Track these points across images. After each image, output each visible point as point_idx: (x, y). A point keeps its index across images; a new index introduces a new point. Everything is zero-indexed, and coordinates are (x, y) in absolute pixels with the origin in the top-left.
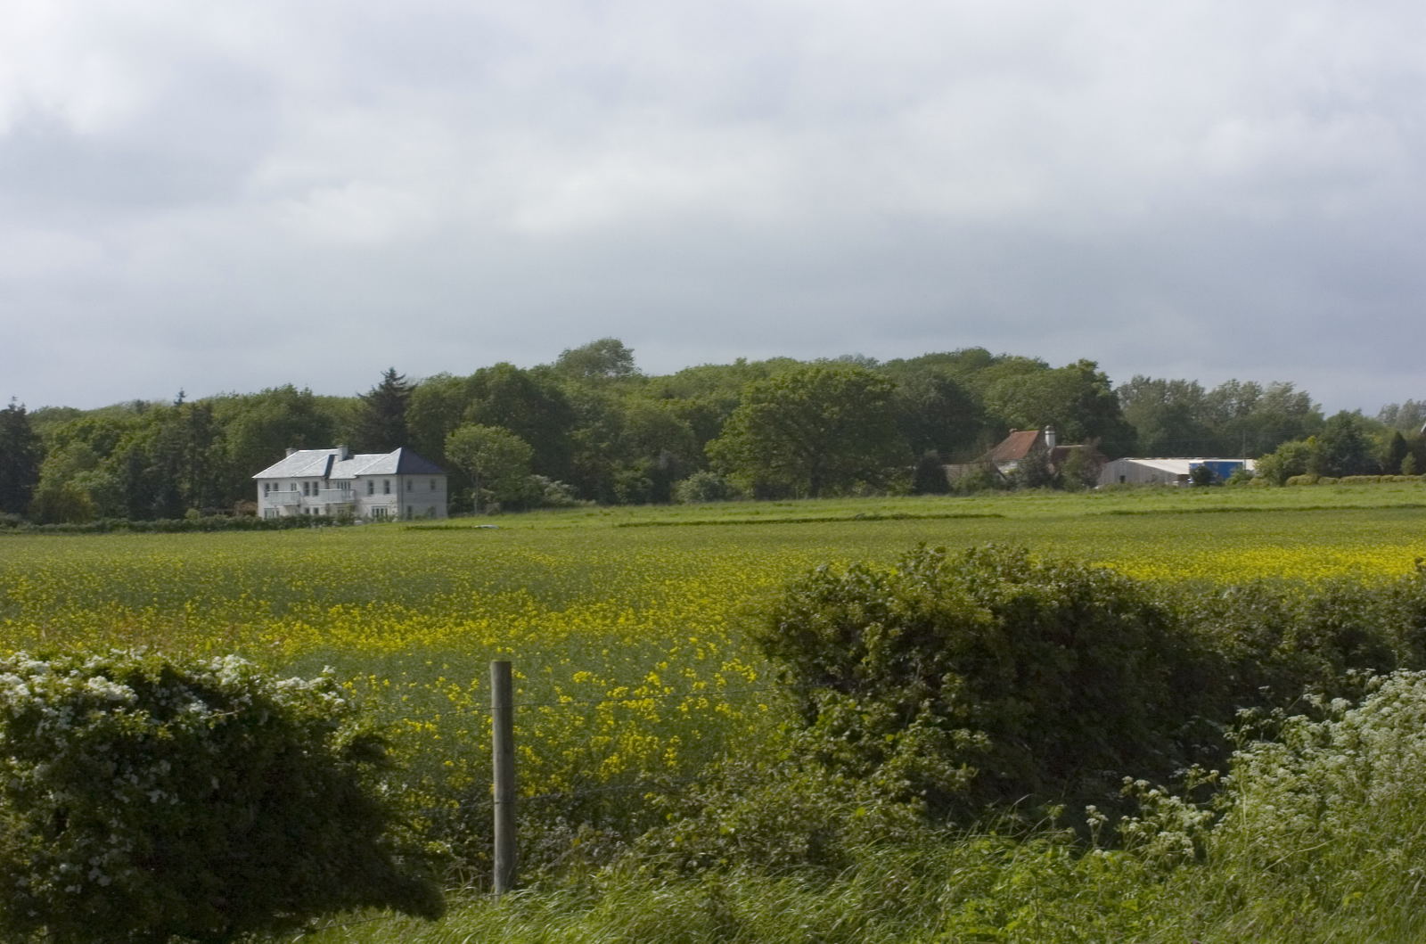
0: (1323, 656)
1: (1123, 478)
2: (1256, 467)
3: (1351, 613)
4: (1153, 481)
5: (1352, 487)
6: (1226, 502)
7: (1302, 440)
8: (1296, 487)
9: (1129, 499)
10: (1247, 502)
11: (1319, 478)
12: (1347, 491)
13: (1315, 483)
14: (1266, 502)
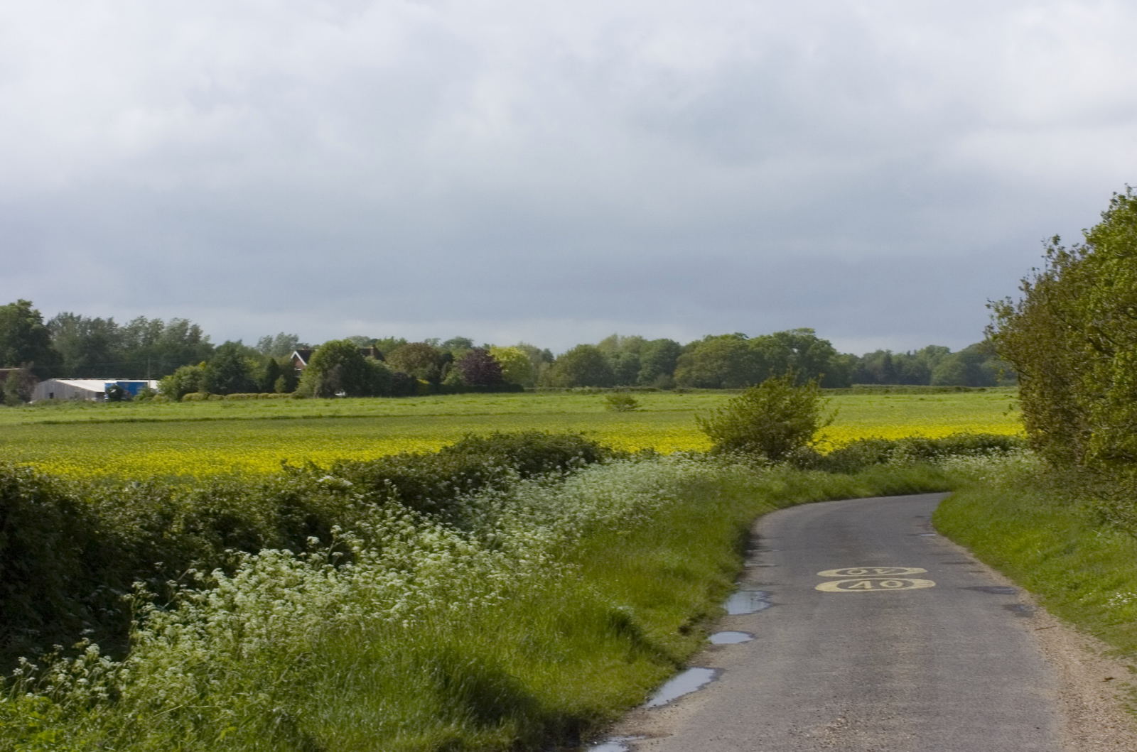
0: (206, 538)
1: (52, 395)
2: (158, 386)
3: (229, 503)
4: (76, 397)
5: (235, 403)
6: (134, 415)
7: (195, 364)
8: (190, 403)
9: (56, 412)
10: (150, 415)
11: (209, 395)
12: (231, 406)
13: (206, 399)
14: (166, 415)
